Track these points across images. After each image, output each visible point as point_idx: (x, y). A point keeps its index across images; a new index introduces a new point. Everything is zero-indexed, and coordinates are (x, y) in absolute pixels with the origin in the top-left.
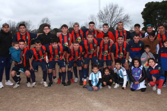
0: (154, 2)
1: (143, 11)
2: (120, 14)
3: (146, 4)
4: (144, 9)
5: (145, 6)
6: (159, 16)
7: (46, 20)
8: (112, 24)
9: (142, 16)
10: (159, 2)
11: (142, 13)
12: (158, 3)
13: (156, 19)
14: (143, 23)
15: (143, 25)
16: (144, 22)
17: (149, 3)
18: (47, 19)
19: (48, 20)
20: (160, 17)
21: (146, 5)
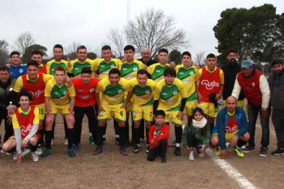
0: (238, 10)
1: (217, 24)
2: (167, 29)
3: (223, 12)
4: (219, 21)
5: (221, 16)
6: (245, 35)
7: (26, 37)
8: (152, 47)
9: (215, 34)
10: (246, 9)
11: (215, 29)
12: (243, 11)
13: (241, 41)
14: (217, 47)
15: (217, 50)
16: (219, 46)
17: (228, 10)
18: (28, 36)
19: (31, 38)
20: (247, 37)
21: (223, 14)
